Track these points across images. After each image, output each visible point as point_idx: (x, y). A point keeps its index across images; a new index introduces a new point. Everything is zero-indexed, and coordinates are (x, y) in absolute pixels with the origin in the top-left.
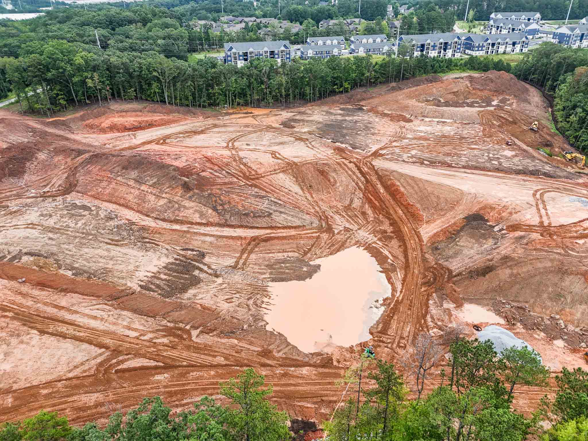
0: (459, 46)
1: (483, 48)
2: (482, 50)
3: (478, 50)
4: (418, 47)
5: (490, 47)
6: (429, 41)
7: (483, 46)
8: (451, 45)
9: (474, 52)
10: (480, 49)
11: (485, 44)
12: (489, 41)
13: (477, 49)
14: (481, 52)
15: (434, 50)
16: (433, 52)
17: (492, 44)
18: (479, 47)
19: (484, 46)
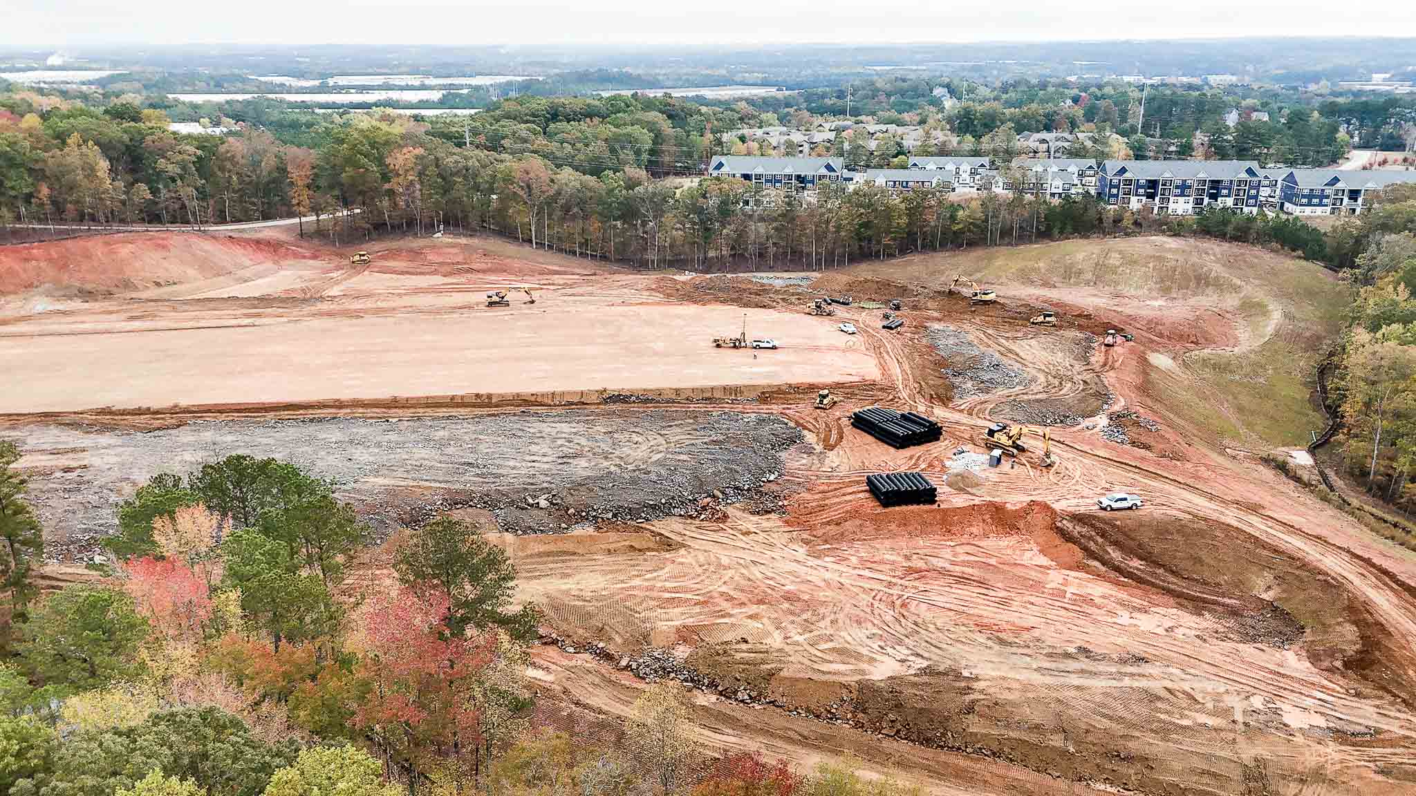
0: (1253, 192)
1: (1325, 201)
2: (1320, 205)
3: (1309, 204)
4: (1139, 187)
5: (1346, 200)
6: (1167, 175)
7: (1323, 196)
8: (1230, 190)
9: (1299, 208)
10: (1315, 201)
11: (1329, 191)
12: (1340, 185)
13: (1305, 201)
14: (1319, 210)
15: (1182, 195)
16: (1181, 199)
17: (1351, 191)
18: (1310, 196)
19: (1327, 197)
